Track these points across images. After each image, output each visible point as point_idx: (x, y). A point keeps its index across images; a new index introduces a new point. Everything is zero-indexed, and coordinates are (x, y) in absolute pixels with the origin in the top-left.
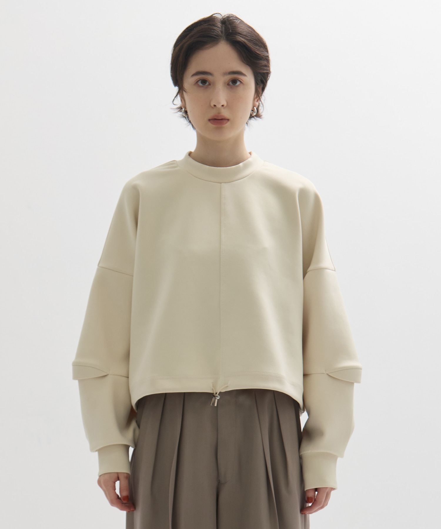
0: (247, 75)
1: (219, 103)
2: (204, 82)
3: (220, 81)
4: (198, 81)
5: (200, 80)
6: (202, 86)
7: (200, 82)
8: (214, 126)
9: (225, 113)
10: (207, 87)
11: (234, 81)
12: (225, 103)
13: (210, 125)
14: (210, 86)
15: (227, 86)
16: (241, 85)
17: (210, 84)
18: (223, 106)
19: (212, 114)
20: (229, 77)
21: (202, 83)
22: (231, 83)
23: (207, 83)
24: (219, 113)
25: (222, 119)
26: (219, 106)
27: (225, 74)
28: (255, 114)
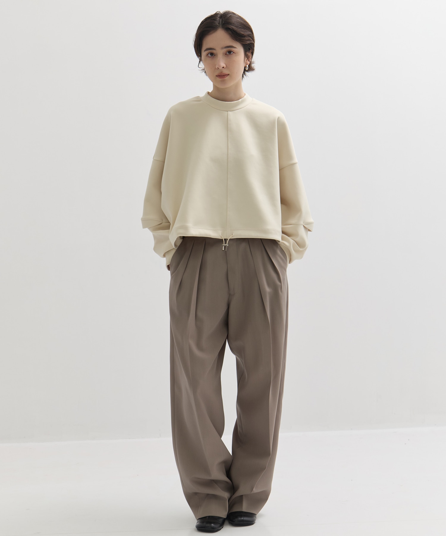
0: (236, 47)
1: (220, 66)
2: (212, 54)
3: (220, 53)
4: (208, 54)
5: (209, 53)
6: (210, 57)
7: (209, 54)
8: (220, 79)
9: (226, 72)
10: (213, 57)
11: (230, 52)
12: (225, 66)
13: (218, 79)
14: (215, 56)
15: (226, 55)
16: (234, 53)
17: (215, 55)
18: (223, 67)
19: (217, 73)
20: (225, 50)
21: (211, 55)
22: (228, 53)
23: (214, 55)
24: (222, 72)
25: (224, 75)
26: (221, 68)
27: (222, 48)
28: (247, 69)
